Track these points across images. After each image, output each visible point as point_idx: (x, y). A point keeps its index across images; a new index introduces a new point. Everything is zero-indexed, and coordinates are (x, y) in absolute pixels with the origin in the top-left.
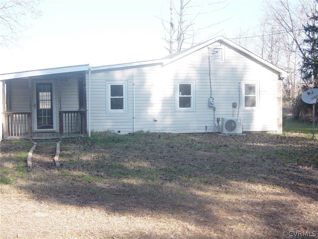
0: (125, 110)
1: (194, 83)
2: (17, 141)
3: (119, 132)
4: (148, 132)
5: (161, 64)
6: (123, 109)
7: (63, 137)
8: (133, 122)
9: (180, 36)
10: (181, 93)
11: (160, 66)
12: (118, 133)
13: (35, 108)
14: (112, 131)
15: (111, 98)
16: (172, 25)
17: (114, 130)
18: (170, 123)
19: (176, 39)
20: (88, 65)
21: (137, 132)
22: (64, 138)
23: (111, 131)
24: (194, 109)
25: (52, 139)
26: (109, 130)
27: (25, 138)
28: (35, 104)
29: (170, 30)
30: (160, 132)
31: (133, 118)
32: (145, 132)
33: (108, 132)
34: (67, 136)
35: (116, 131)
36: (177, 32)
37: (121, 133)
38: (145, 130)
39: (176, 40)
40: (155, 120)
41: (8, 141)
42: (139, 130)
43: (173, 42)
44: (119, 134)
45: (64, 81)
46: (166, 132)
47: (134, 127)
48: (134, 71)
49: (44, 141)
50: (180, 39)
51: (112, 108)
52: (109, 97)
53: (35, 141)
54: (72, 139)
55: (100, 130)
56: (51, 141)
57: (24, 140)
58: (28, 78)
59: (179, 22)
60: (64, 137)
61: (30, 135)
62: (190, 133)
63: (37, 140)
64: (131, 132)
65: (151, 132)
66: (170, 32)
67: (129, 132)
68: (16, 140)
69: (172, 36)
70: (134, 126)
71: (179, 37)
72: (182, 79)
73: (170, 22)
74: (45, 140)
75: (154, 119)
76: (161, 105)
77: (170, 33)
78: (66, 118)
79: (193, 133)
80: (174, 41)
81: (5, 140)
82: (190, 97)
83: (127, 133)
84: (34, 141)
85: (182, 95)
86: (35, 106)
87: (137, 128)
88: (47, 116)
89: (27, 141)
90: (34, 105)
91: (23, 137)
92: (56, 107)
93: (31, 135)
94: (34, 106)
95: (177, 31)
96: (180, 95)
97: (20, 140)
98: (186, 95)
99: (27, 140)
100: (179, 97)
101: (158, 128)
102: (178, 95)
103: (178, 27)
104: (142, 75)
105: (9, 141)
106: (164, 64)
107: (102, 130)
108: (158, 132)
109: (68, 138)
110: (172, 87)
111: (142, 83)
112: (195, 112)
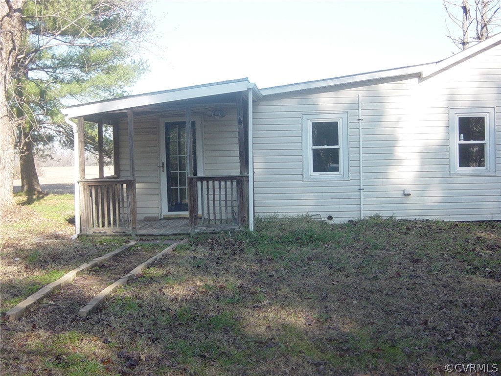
0: (342, 173)
1: (492, 114)
2: (107, 238)
3: (330, 218)
4: (390, 218)
5: (418, 75)
6: (338, 171)
7: (197, 230)
8: (360, 198)
9: (481, 30)
10: (462, 135)
11: (416, 80)
12: (328, 221)
13: (163, 172)
14: (316, 217)
15: (313, 150)
16: (465, 10)
17: (320, 213)
18: (437, 199)
19: (475, 36)
20: (246, 79)
21: (368, 218)
22: (198, 233)
23: (313, 217)
24: (492, 171)
25: (174, 235)
26: (309, 213)
27: (123, 231)
28: (163, 163)
29: (462, 20)
30: (417, 218)
31: (360, 189)
32: (385, 218)
33: (307, 218)
34: (205, 228)
35: (324, 217)
36: (474, 23)
37: (335, 221)
38: (385, 214)
39: (474, 38)
40: (405, 193)
41: (89, 238)
42: (372, 214)
43: (468, 43)
44: (331, 222)
45: (217, 118)
46: (431, 218)
47: (362, 209)
48: (360, 93)
49: (159, 237)
50: (482, 35)
51: (316, 169)
52: (309, 147)
53: (142, 237)
54: (215, 235)
55: (291, 214)
56: (172, 237)
57: (120, 235)
58: (126, 111)
59: (476, 2)
60: (199, 230)
61: (131, 225)
62: (482, 222)
63: (143, 235)
64: (353, 219)
65: (398, 218)
66: (463, 24)
67: (350, 219)
68: (103, 236)
69: (465, 31)
70: (362, 206)
71: (479, 33)
72: (465, 107)
73: (462, 5)
74: (161, 235)
75: (404, 191)
76: (417, 162)
77: (461, 25)
78: (222, 189)
79: (489, 221)
80: (469, 40)
81: (83, 235)
82: (484, 144)
83: (345, 220)
84: (139, 238)
85: (465, 140)
86: (163, 166)
87: (367, 210)
88: (179, 187)
89: (125, 238)
90: (161, 165)
91: (117, 229)
92: (203, 170)
93: (134, 226)
94: (161, 168)
95: (475, 21)
96: (460, 140)
97: (111, 236)
98: (475, 140)
99: (125, 236)
100: (459, 144)
101: (412, 211)
102: (456, 141)
103: (476, 11)
104: (377, 101)
105: (91, 238)
106: (424, 75)
107: (294, 215)
108: (412, 218)
109: (206, 233)
110: (442, 124)
111: (378, 117)
112: (495, 176)
